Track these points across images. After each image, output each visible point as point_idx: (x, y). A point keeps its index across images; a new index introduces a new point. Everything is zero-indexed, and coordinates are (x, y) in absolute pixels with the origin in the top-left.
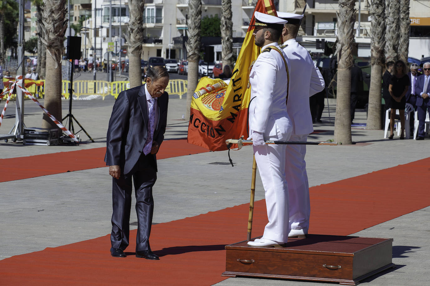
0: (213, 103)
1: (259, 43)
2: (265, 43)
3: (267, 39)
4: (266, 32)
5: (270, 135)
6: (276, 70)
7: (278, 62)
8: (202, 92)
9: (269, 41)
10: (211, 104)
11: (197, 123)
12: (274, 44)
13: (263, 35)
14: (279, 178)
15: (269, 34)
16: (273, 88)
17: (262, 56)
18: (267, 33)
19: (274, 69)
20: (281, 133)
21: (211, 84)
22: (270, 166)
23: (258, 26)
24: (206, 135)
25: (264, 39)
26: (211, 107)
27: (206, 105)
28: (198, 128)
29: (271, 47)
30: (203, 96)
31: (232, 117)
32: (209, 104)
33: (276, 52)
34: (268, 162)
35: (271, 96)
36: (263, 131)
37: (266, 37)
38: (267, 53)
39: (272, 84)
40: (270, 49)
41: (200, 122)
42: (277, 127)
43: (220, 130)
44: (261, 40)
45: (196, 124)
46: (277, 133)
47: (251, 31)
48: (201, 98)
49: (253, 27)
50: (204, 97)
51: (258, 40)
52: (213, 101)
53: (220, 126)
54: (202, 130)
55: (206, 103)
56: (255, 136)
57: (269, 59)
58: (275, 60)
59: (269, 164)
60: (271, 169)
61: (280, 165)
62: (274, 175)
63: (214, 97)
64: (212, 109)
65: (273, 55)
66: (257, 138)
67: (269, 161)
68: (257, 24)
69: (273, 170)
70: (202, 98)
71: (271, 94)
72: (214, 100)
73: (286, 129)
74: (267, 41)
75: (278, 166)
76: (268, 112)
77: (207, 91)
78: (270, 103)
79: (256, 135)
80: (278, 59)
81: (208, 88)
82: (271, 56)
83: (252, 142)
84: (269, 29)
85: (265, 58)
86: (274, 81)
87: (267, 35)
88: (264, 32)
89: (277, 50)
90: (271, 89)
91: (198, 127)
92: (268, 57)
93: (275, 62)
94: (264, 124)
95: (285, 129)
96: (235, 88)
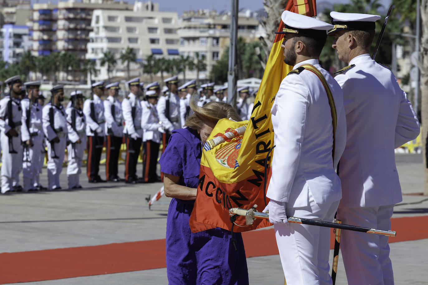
0: (229, 157)
1: (290, 60)
2: (297, 60)
3: (299, 53)
4: (297, 43)
5: (295, 206)
6: (306, 103)
7: (312, 89)
8: (218, 140)
9: (303, 56)
10: (226, 158)
11: (211, 188)
12: (310, 61)
13: (293, 48)
14: (312, 274)
15: (302, 45)
16: (300, 131)
17: (287, 81)
18: (299, 44)
19: (302, 102)
20: (315, 202)
21: (234, 127)
22: (297, 255)
23: (287, 33)
24: (223, 207)
25: (295, 54)
26: (226, 163)
27: (219, 161)
28: (213, 197)
29: (304, 67)
30: (218, 147)
31: (256, 178)
32: (223, 158)
33: (311, 74)
34: (294, 249)
35: (297, 144)
36: (284, 200)
37: (298, 50)
38: (294, 75)
39: (299, 126)
40: (301, 69)
41: (214, 187)
42: (310, 194)
43: (238, 199)
44: (292, 56)
45: (209, 191)
46: (309, 203)
47: (280, 41)
48: (215, 149)
49: (283, 36)
50: (221, 148)
51: (287, 55)
52: (230, 154)
53: (238, 192)
54: (217, 200)
55: (220, 157)
56: (272, 206)
57: (297, 86)
58: (306, 88)
59: (296, 251)
60: (298, 259)
61: (313, 254)
62: (303, 270)
63: (233, 147)
64: (227, 165)
65: (303, 79)
66: (276, 211)
67: (296, 248)
68: (285, 30)
69: (302, 261)
70: (217, 150)
71: (298, 141)
72: (233, 151)
73: (326, 196)
74: (299, 57)
75: (309, 255)
76: (291, 170)
77: (226, 139)
78: (295, 155)
79: (275, 206)
80: (313, 85)
81: (227, 135)
82: (300, 81)
83: (268, 216)
84: (303, 38)
85: (290, 83)
86: (303, 120)
87: (299, 47)
88: (295, 43)
89: (314, 71)
90: (297, 134)
91: (211, 195)
92: (295, 82)
93: (306, 91)
94: (286, 188)
95: (323, 197)
96: (257, 132)
